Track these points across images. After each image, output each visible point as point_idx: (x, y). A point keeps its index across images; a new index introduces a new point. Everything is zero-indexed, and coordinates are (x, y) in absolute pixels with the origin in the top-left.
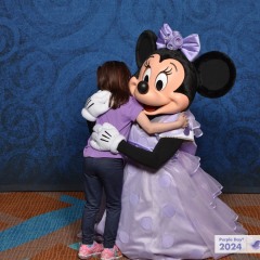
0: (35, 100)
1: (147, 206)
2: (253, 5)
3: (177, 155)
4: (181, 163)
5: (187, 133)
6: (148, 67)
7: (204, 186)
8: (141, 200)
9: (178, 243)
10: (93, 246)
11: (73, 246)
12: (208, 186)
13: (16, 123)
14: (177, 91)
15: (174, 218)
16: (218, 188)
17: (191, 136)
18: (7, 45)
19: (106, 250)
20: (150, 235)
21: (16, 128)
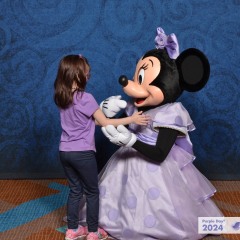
0: (25, 95)
2: (226, 7)
19: (91, 234)
21: (8, 121)
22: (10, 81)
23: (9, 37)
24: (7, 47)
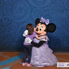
0: (13, 33)
1: (37, 55)
3: (44, 44)
4: (44, 46)
5: (46, 40)
6: (38, 26)
7: (49, 51)
8: (36, 54)
9: (43, 62)
10: (25, 63)
11: (21, 63)
12: (50, 51)
13: (10, 37)
14: (44, 31)
15: (43, 57)
16: (52, 51)
17: (47, 40)
18: (8, 21)
19: (28, 64)
20: (38, 61)
21: (10, 38)
22: (10, 29)
23: (10, 20)
24: (10, 22)
